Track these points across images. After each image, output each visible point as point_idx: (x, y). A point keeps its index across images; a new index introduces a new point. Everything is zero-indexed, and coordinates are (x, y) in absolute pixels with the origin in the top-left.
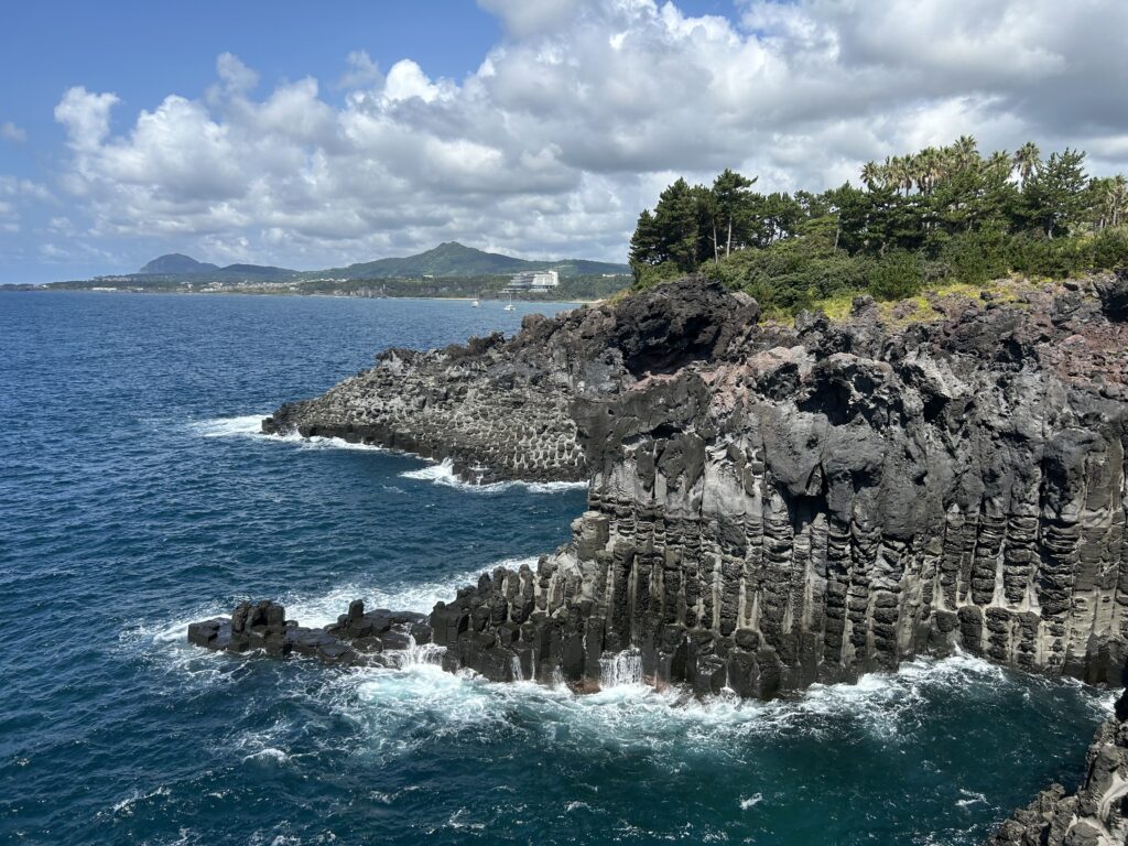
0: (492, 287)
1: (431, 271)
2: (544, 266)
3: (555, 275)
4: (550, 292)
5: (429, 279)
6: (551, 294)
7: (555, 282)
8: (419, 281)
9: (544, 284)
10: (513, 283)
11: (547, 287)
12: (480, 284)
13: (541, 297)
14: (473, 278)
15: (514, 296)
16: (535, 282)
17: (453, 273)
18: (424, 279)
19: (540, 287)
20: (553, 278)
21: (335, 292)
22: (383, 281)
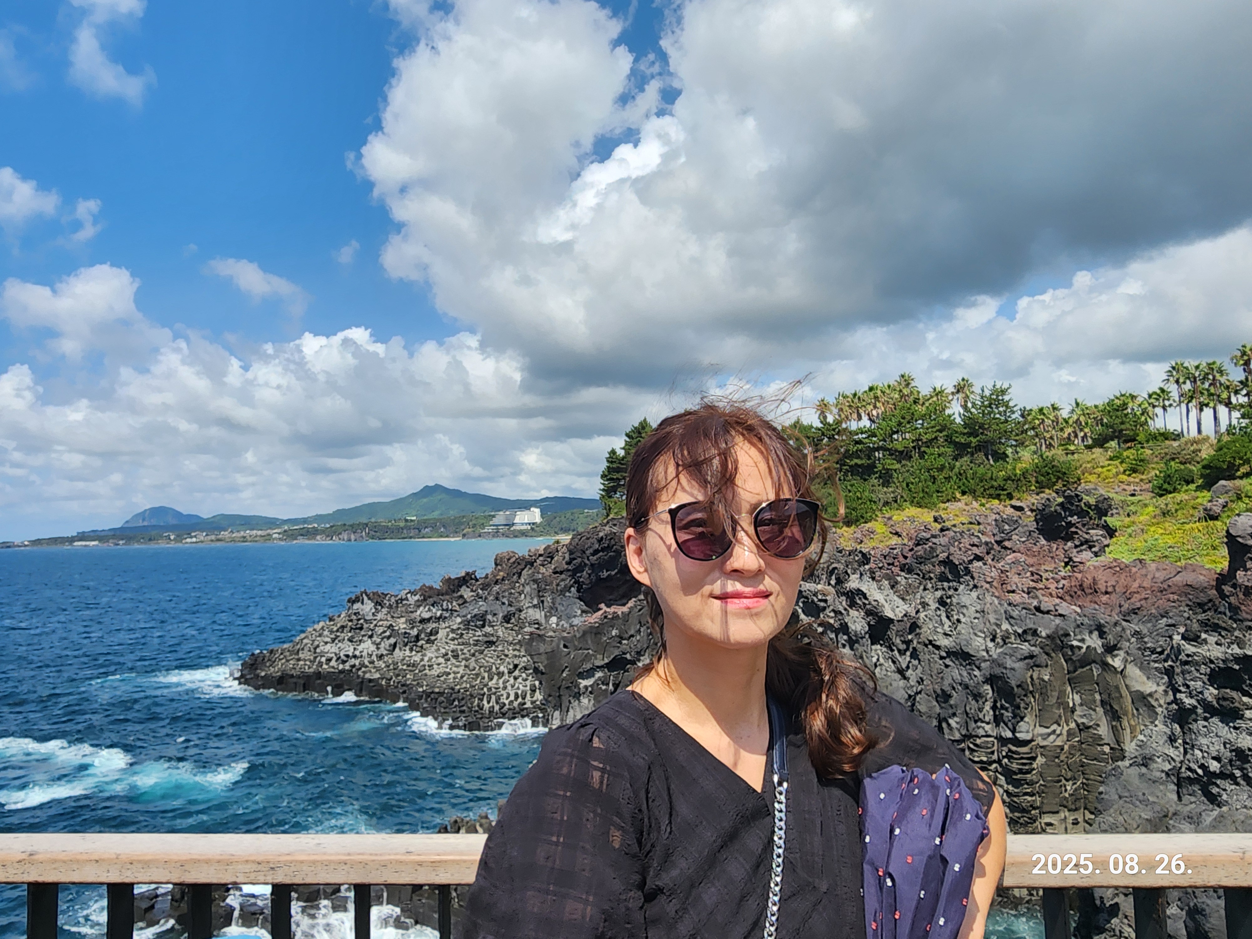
0: (474, 526)
1: (415, 513)
2: (525, 505)
3: (537, 511)
4: (532, 529)
5: (412, 521)
6: (534, 530)
7: (538, 519)
8: (402, 524)
9: (526, 521)
10: (495, 521)
11: (530, 524)
12: (462, 524)
13: (523, 534)
14: (456, 518)
15: (496, 534)
16: (517, 520)
17: (436, 514)
18: (406, 521)
19: (522, 524)
20: (535, 515)
21: (318, 537)
22: (367, 525)
